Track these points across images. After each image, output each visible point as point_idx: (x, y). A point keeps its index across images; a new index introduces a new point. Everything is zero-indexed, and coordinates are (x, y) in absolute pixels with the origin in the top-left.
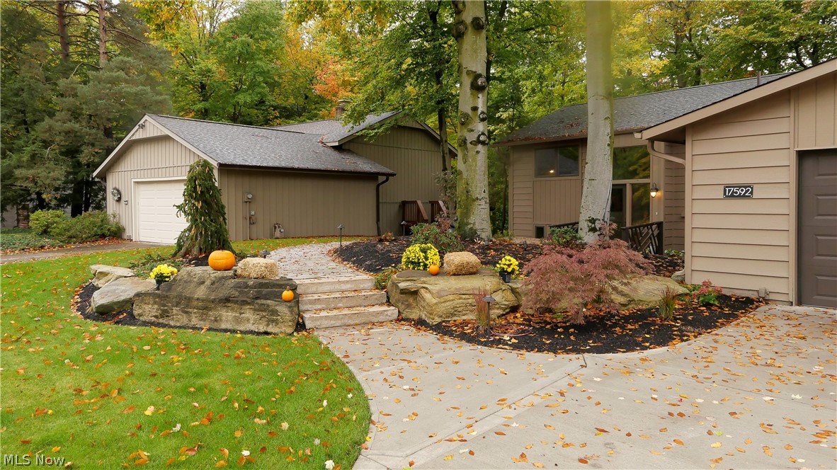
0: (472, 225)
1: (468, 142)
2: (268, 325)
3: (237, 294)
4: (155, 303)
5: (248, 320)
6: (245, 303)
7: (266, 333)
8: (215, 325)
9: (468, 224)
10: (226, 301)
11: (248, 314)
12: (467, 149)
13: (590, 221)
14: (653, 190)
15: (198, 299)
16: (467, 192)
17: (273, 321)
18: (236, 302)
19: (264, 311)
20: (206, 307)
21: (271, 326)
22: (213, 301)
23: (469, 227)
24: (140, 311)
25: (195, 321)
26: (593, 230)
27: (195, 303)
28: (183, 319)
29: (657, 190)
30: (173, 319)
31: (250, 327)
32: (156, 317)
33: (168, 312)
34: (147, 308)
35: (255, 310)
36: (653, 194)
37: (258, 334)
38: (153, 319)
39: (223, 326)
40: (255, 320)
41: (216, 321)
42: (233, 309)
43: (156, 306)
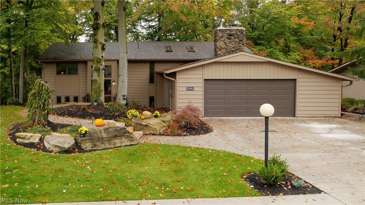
0: (101, 100)
1: (101, 69)
2: (131, 142)
3: (118, 134)
4: (90, 142)
5: (125, 142)
6: (122, 136)
7: (131, 145)
8: (115, 146)
9: (100, 100)
10: (115, 137)
11: (124, 140)
12: (100, 72)
13: (123, 96)
14: (113, 82)
15: (106, 138)
16: (100, 88)
17: (132, 140)
18: (119, 136)
19: (129, 138)
20: (109, 140)
21: (132, 142)
22: (111, 137)
23: (100, 101)
24: (85, 147)
25: (107, 146)
26: (124, 99)
27: (105, 139)
28: (103, 146)
30: (99, 147)
31: (126, 144)
32: (92, 147)
33: (96, 145)
34: (87, 145)
35: (126, 138)
36: (114, 84)
37: (129, 146)
38: (91, 149)
39: (118, 145)
40: (127, 141)
41: (114, 144)
42: (119, 139)
43: (90, 143)
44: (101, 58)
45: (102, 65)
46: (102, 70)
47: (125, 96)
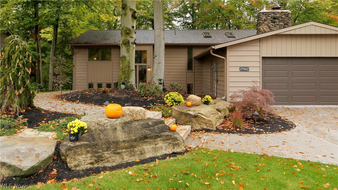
0: (131, 83)
1: (130, 43)
2: (174, 148)
3: (149, 132)
4: (88, 152)
5: (162, 148)
6: (158, 137)
7: (174, 154)
8: (143, 157)
9: (129, 82)
10: (144, 138)
11: (160, 144)
12: (129, 46)
13: (159, 80)
14: (148, 68)
15: (124, 141)
16: (129, 67)
17: (176, 144)
18: (151, 138)
19: (169, 139)
20: (131, 146)
21: (176, 148)
22: (135, 140)
23: (130, 83)
24: (76, 163)
25: (127, 158)
26: (161, 84)
27: (122, 145)
28: (117, 160)
29: (150, 68)
30: (108, 161)
31: (164, 152)
32: (92, 163)
33: (102, 157)
34: (81, 158)
35: (164, 140)
36: (149, 70)
37: (170, 155)
38: (89, 166)
39: (148, 156)
40: (166, 147)
41: (142, 154)
42: (150, 143)
43: (89, 155)
44: (131, 28)
45: (132, 37)
46: (132, 43)
47: (162, 80)
